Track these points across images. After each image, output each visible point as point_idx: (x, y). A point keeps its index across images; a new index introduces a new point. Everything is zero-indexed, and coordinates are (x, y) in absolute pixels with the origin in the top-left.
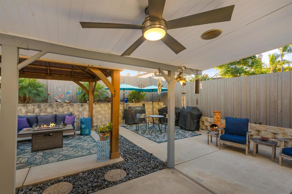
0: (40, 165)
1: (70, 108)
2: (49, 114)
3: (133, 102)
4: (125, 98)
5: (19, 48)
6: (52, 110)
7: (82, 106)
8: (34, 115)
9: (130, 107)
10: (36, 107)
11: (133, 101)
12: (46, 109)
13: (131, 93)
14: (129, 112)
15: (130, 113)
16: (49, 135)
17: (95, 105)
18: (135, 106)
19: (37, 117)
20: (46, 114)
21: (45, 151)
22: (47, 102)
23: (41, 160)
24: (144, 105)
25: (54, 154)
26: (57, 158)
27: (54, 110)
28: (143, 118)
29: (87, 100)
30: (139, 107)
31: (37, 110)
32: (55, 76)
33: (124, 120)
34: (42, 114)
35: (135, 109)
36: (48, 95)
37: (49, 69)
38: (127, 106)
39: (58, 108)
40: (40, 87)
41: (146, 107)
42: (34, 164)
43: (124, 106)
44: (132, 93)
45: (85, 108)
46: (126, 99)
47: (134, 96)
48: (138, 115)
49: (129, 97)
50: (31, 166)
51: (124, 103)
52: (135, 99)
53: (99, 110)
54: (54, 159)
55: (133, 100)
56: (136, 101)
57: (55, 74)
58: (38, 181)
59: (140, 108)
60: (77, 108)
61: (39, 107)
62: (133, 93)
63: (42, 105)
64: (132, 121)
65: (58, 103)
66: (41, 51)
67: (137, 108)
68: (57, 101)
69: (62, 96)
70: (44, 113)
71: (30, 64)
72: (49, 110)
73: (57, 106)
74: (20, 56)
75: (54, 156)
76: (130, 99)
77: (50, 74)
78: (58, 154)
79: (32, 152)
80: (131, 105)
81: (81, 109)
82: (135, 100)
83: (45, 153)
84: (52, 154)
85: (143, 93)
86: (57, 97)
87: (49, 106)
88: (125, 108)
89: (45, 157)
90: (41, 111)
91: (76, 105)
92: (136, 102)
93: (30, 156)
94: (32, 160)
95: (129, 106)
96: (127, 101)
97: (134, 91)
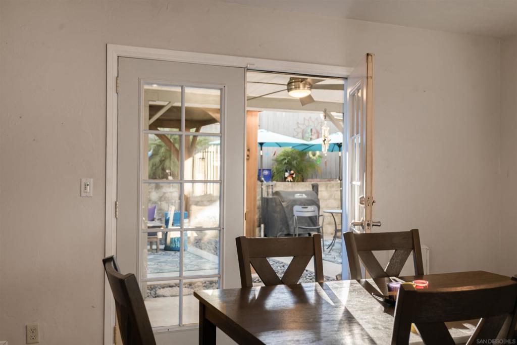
3: (285, 181)
4: (263, 170)
7: (158, 187)
9: (277, 193)
11: (286, 178)
13: (281, 156)
14: (274, 204)
15: (278, 209)
18: (290, 190)
24: (315, 188)
28: (310, 218)
29: (167, 174)
30: (301, 193)
33: (262, 226)
35: (291, 198)
38: (270, 190)
41: (323, 193)
43: (262, 189)
44: (284, 155)
45: (165, 193)
46: (266, 173)
47: (289, 163)
48: (297, 208)
49: (274, 168)
51: (262, 181)
52: (292, 172)
55: (287, 174)
56: (293, 178)
59: (304, 196)
62: (286, 155)
64: (284, 229)
67: (297, 196)
76: (278, 171)
80: (280, 187)
82: (291, 175)
85: (314, 155)
88: (265, 195)
92: (294, 180)
95: (275, 190)
96: (270, 177)
97: (289, 149)
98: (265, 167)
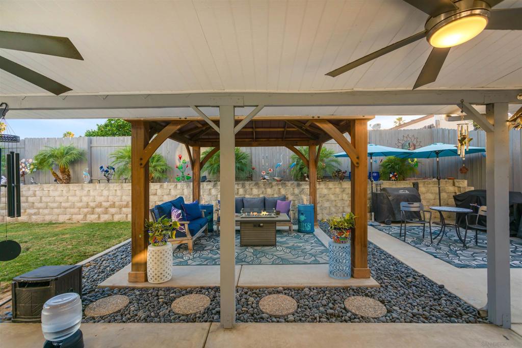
0: (252, 264)
1: (282, 189)
2: (255, 197)
3: (390, 180)
4: (373, 173)
5: (235, 107)
6: (258, 191)
7: (299, 185)
8: (238, 197)
9: (384, 189)
10: (240, 186)
11: (391, 178)
12: (252, 189)
13: (386, 162)
14: (382, 198)
15: (385, 201)
16: (259, 226)
17: (319, 184)
18: (394, 187)
19: (243, 200)
20: (252, 197)
21: (255, 248)
22: (252, 180)
23: (252, 258)
24: (416, 185)
25: (267, 254)
26: (272, 260)
27: (261, 192)
28: (415, 212)
29: (305, 176)
30: (404, 189)
31: (241, 191)
32: (262, 141)
33: (373, 213)
34: (247, 196)
35: (396, 193)
36: (254, 169)
37: (256, 132)
38: (379, 188)
39: (265, 188)
40: (244, 158)
41: (422, 189)
42: (245, 261)
43: (372, 187)
44: (388, 162)
45: (303, 189)
46: (375, 174)
47: (392, 167)
48: (403, 204)
49: (381, 170)
50: (243, 263)
51: (372, 181)
52: (395, 174)
53: (325, 193)
54: (268, 260)
55: (391, 175)
56: (396, 178)
57: (262, 138)
58: (253, 285)
59: (407, 192)
60: (292, 189)
61: (243, 186)
62: (390, 161)
63: (247, 183)
64: (390, 216)
65: (265, 180)
66: (257, 106)
67: (401, 192)
68: (264, 179)
69: (270, 170)
70: (249, 194)
71: (244, 128)
72: (255, 191)
73: (264, 185)
74: (236, 118)
75: (267, 256)
76: (384, 172)
77: (256, 138)
78: (272, 254)
79: (241, 246)
80: (386, 184)
81: (297, 191)
82: (394, 176)
83: (255, 250)
84: (265, 254)
85: (413, 161)
86: (264, 173)
87: (255, 185)
88: (374, 191)
89: (256, 256)
90: (245, 191)
91: (289, 185)
92: (397, 180)
93: (239, 251)
94: (241, 256)
95: (383, 186)
96: (377, 178)
97: (392, 157)
98: (374, 169)
